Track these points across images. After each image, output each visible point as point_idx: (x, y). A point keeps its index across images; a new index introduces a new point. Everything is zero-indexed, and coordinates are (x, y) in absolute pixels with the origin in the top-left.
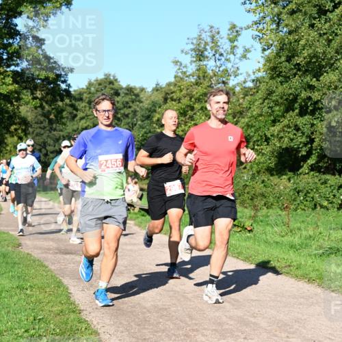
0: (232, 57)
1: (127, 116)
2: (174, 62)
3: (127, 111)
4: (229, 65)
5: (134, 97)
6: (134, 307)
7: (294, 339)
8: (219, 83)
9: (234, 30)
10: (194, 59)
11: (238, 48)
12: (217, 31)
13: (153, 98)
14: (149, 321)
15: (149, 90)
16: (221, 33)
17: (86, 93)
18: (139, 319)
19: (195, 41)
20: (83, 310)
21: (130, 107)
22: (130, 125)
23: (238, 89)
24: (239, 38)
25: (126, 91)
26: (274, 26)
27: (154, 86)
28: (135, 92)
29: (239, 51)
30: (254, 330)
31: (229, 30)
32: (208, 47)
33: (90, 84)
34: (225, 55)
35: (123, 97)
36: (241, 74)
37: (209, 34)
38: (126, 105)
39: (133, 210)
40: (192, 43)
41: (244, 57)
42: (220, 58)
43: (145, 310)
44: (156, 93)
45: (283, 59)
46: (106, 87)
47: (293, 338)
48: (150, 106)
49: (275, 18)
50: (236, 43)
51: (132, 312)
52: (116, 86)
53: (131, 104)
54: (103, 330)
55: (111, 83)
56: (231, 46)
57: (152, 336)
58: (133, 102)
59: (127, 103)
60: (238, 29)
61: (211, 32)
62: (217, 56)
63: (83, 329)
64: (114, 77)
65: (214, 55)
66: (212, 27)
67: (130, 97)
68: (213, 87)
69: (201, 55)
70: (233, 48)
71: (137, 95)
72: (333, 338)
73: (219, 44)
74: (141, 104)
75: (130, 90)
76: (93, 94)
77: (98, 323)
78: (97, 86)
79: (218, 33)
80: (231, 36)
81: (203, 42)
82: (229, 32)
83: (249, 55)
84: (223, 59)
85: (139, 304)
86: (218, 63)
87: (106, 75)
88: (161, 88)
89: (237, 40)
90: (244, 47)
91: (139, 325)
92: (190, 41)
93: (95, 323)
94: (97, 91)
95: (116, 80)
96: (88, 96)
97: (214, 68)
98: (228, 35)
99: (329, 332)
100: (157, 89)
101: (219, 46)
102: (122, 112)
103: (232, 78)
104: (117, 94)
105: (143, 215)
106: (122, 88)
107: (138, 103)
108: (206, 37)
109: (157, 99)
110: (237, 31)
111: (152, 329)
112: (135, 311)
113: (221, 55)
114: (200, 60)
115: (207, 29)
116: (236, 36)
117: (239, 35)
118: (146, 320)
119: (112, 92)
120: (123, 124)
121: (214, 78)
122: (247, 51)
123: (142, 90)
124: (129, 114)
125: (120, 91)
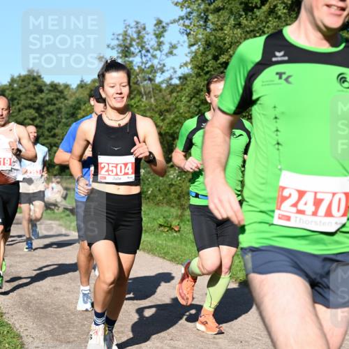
0: (158, 53)
1: (51, 113)
2: (99, 59)
3: (51, 108)
4: (155, 62)
5: (58, 94)
6: (58, 309)
7: (221, 340)
8: (145, 80)
9: (161, 26)
10: (120, 55)
11: (164, 44)
12: (143, 26)
13: (77, 95)
14: (73, 323)
15: (74, 86)
16: (147, 29)
17: (8, 89)
18: (63, 321)
19: (121, 37)
20: (5, 313)
21: (54, 104)
22: (55, 122)
23: (164, 86)
24: (165, 34)
25: (50, 88)
26: (201, 23)
27: (79, 82)
28: (60, 89)
29: (166, 48)
30: (181, 331)
31: (155, 25)
32: (134, 43)
33: (13, 81)
34: (151, 51)
35: (47, 94)
36: (168, 70)
37: (134, 30)
38: (50, 102)
39: (58, 210)
40: (118, 39)
41: (171, 53)
42: (146, 54)
43: (69, 312)
44: (81, 90)
45: (210, 57)
46: (29, 83)
47: (220, 338)
48: (74, 104)
49: (202, 15)
50: (162, 39)
51: (55, 314)
52: (39, 83)
53: (55, 101)
54: (26, 333)
55: (34, 79)
56: (158, 42)
57: (76, 339)
58: (57, 99)
59: (52, 100)
60: (164, 24)
61: (137, 27)
62: (143, 52)
63: (5, 332)
64: (37, 73)
65: (140, 51)
66: (137, 23)
67: (54, 94)
68: (139, 85)
69: (127, 51)
70: (160, 44)
71: (61, 92)
72: (260, 338)
73: (145, 40)
74: (66, 101)
75: (54, 87)
76: (16, 90)
77: (21, 326)
78: (20, 83)
79: (144, 29)
80: (157, 32)
81: (129, 38)
82: (155, 28)
83: (175, 51)
84: (149, 55)
85: (63, 306)
86: (144, 59)
87: (29, 71)
88: (86, 85)
89: (163, 36)
90: (171, 44)
91: (63, 328)
92: (116, 37)
93: (17, 326)
94: (20, 87)
95: (40, 76)
96: (10, 93)
97: (140, 65)
98: (155, 30)
99: (256, 332)
100: (82, 86)
101: (145, 42)
102: (46, 108)
103: (158, 74)
104: (41, 91)
105: (68, 215)
106: (45, 85)
107: (62, 100)
108: (132, 33)
109: (82, 96)
110: (163, 27)
111: (76, 331)
112: (58, 313)
113: (148, 51)
114: (126, 56)
115: (133, 24)
116: (162, 32)
117: (165, 31)
118: (70, 323)
119: (36, 88)
120: (47, 121)
121: (140, 75)
122: (173, 47)
123: (67, 86)
124: (53, 111)
125: (43, 88)
